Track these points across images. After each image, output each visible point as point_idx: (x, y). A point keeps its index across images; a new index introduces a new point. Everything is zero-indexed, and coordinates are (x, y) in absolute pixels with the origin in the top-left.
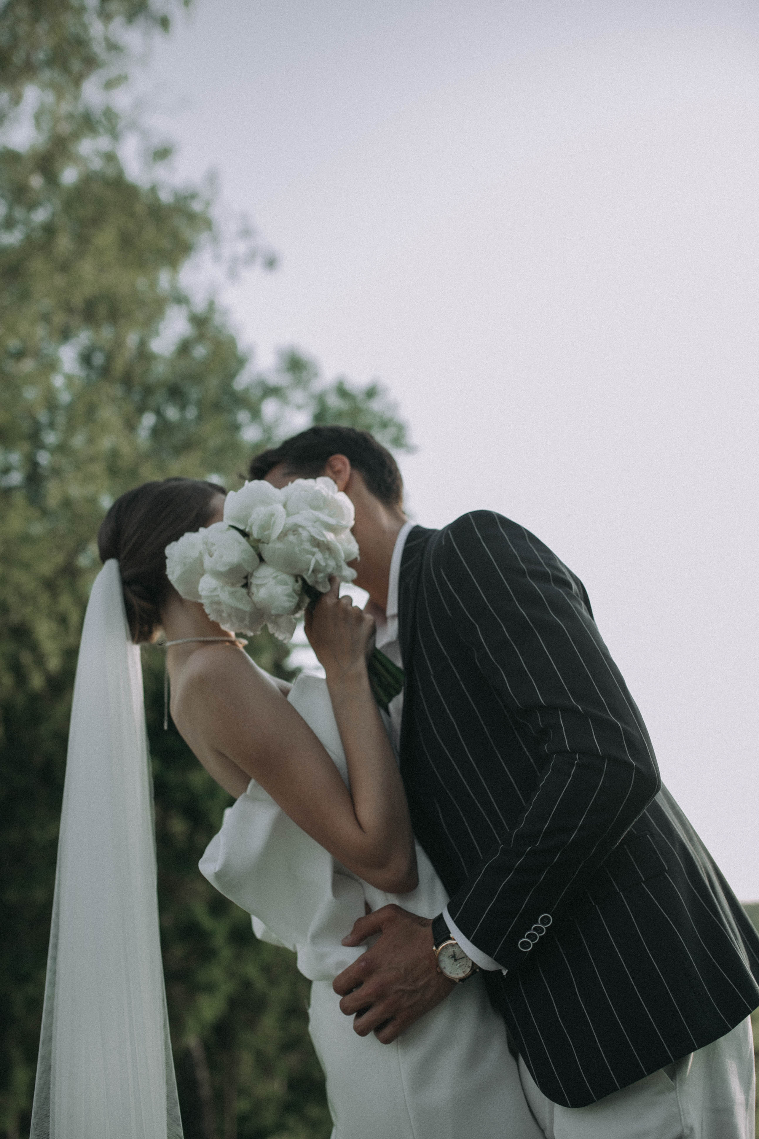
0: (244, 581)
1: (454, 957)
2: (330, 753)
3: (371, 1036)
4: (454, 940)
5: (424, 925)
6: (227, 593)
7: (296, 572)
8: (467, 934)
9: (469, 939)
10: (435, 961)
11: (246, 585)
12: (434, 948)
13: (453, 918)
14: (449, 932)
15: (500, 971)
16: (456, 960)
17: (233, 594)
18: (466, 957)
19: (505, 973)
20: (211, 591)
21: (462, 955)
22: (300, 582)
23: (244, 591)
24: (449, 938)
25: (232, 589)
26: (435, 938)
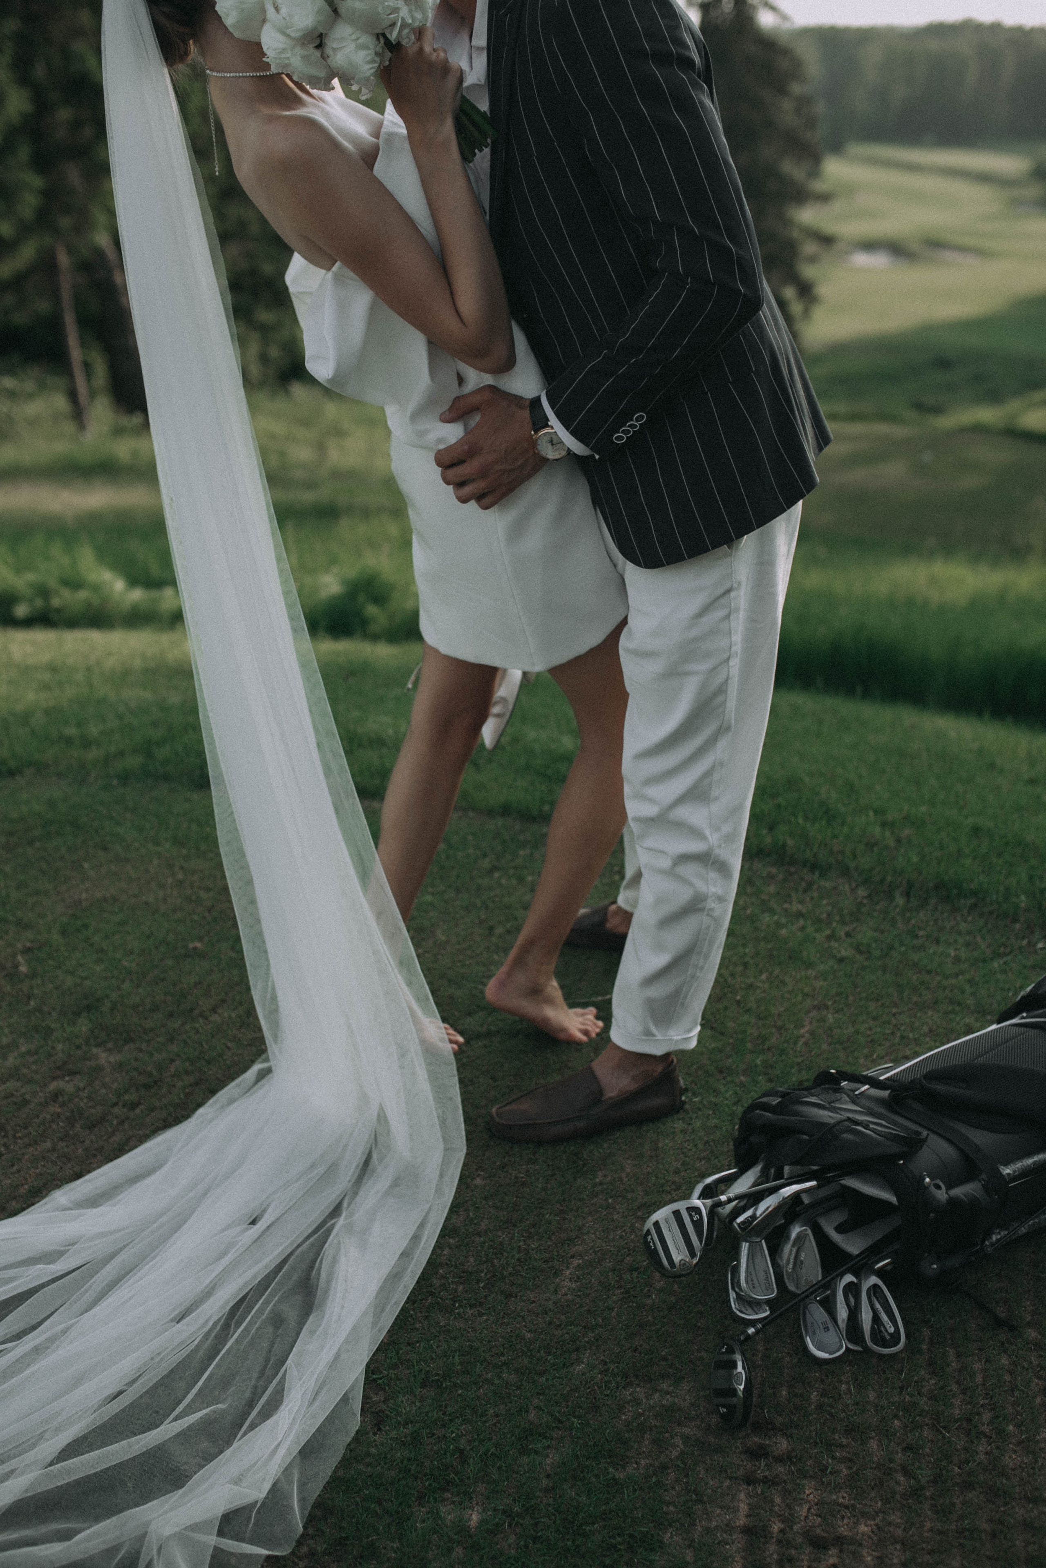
0: (317, 42)
1: (551, 442)
2: (422, 230)
3: (473, 504)
4: (552, 428)
5: (522, 408)
6: (299, 57)
7: (378, 31)
8: (566, 424)
9: (567, 429)
10: (534, 444)
11: (320, 46)
12: (533, 433)
13: (553, 409)
14: (548, 420)
15: (593, 456)
16: (552, 445)
17: (305, 58)
18: (562, 442)
19: (597, 457)
20: (280, 53)
21: (559, 441)
22: (382, 41)
23: (318, 53)
24: (547, 426)
25: (304, 52)
26: (534, 424)
